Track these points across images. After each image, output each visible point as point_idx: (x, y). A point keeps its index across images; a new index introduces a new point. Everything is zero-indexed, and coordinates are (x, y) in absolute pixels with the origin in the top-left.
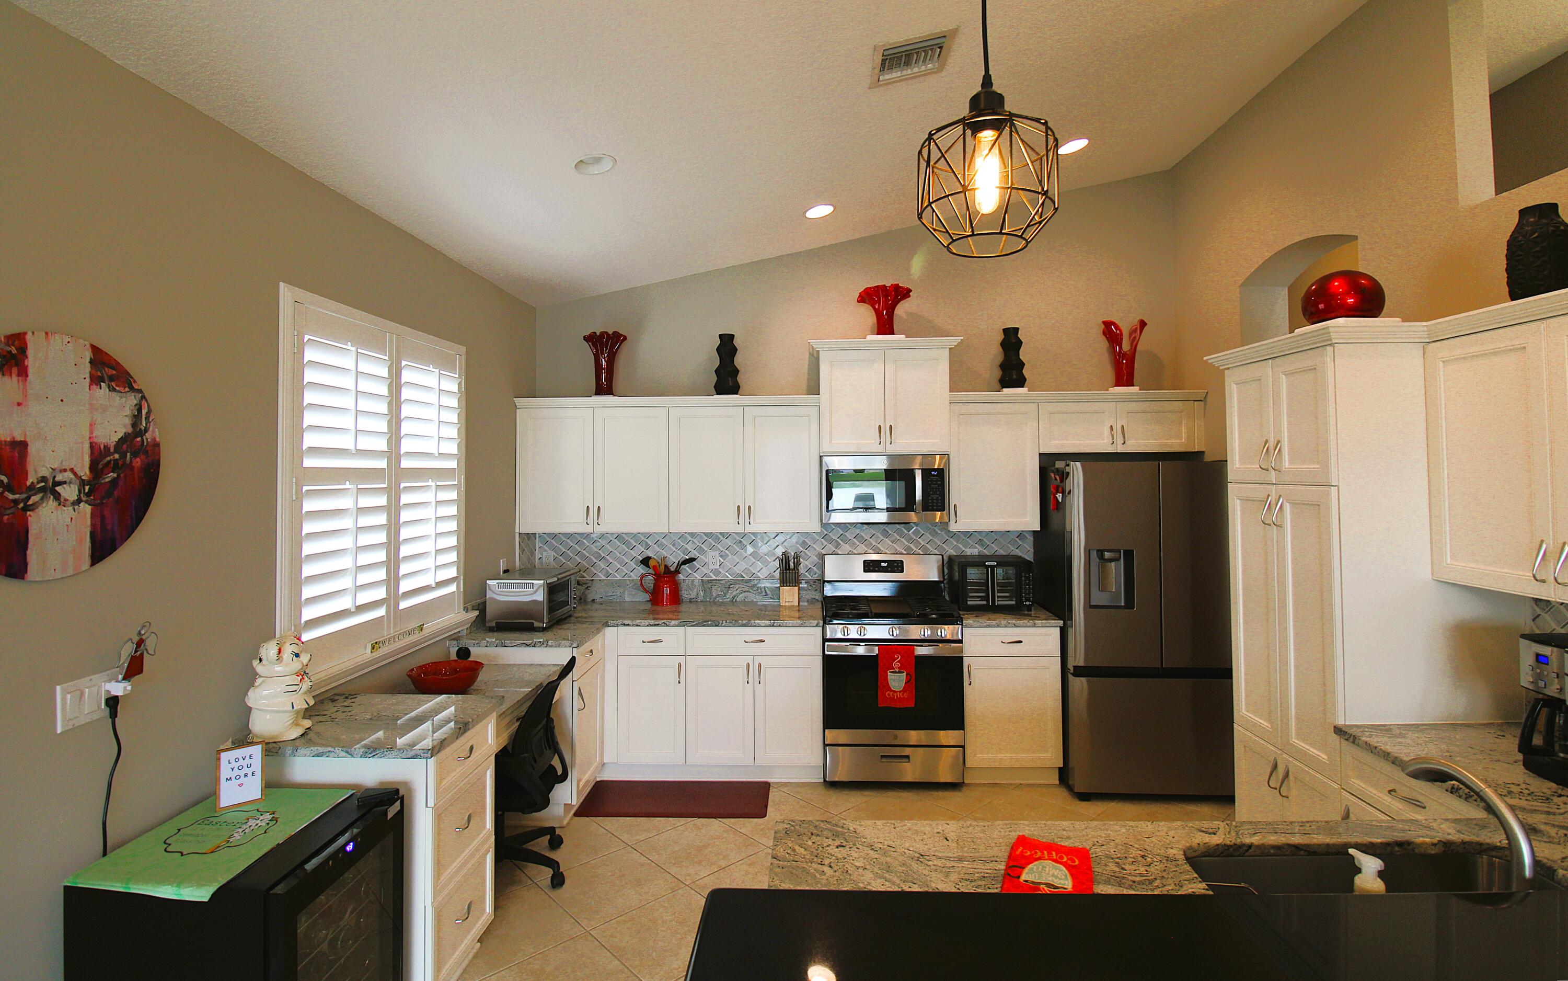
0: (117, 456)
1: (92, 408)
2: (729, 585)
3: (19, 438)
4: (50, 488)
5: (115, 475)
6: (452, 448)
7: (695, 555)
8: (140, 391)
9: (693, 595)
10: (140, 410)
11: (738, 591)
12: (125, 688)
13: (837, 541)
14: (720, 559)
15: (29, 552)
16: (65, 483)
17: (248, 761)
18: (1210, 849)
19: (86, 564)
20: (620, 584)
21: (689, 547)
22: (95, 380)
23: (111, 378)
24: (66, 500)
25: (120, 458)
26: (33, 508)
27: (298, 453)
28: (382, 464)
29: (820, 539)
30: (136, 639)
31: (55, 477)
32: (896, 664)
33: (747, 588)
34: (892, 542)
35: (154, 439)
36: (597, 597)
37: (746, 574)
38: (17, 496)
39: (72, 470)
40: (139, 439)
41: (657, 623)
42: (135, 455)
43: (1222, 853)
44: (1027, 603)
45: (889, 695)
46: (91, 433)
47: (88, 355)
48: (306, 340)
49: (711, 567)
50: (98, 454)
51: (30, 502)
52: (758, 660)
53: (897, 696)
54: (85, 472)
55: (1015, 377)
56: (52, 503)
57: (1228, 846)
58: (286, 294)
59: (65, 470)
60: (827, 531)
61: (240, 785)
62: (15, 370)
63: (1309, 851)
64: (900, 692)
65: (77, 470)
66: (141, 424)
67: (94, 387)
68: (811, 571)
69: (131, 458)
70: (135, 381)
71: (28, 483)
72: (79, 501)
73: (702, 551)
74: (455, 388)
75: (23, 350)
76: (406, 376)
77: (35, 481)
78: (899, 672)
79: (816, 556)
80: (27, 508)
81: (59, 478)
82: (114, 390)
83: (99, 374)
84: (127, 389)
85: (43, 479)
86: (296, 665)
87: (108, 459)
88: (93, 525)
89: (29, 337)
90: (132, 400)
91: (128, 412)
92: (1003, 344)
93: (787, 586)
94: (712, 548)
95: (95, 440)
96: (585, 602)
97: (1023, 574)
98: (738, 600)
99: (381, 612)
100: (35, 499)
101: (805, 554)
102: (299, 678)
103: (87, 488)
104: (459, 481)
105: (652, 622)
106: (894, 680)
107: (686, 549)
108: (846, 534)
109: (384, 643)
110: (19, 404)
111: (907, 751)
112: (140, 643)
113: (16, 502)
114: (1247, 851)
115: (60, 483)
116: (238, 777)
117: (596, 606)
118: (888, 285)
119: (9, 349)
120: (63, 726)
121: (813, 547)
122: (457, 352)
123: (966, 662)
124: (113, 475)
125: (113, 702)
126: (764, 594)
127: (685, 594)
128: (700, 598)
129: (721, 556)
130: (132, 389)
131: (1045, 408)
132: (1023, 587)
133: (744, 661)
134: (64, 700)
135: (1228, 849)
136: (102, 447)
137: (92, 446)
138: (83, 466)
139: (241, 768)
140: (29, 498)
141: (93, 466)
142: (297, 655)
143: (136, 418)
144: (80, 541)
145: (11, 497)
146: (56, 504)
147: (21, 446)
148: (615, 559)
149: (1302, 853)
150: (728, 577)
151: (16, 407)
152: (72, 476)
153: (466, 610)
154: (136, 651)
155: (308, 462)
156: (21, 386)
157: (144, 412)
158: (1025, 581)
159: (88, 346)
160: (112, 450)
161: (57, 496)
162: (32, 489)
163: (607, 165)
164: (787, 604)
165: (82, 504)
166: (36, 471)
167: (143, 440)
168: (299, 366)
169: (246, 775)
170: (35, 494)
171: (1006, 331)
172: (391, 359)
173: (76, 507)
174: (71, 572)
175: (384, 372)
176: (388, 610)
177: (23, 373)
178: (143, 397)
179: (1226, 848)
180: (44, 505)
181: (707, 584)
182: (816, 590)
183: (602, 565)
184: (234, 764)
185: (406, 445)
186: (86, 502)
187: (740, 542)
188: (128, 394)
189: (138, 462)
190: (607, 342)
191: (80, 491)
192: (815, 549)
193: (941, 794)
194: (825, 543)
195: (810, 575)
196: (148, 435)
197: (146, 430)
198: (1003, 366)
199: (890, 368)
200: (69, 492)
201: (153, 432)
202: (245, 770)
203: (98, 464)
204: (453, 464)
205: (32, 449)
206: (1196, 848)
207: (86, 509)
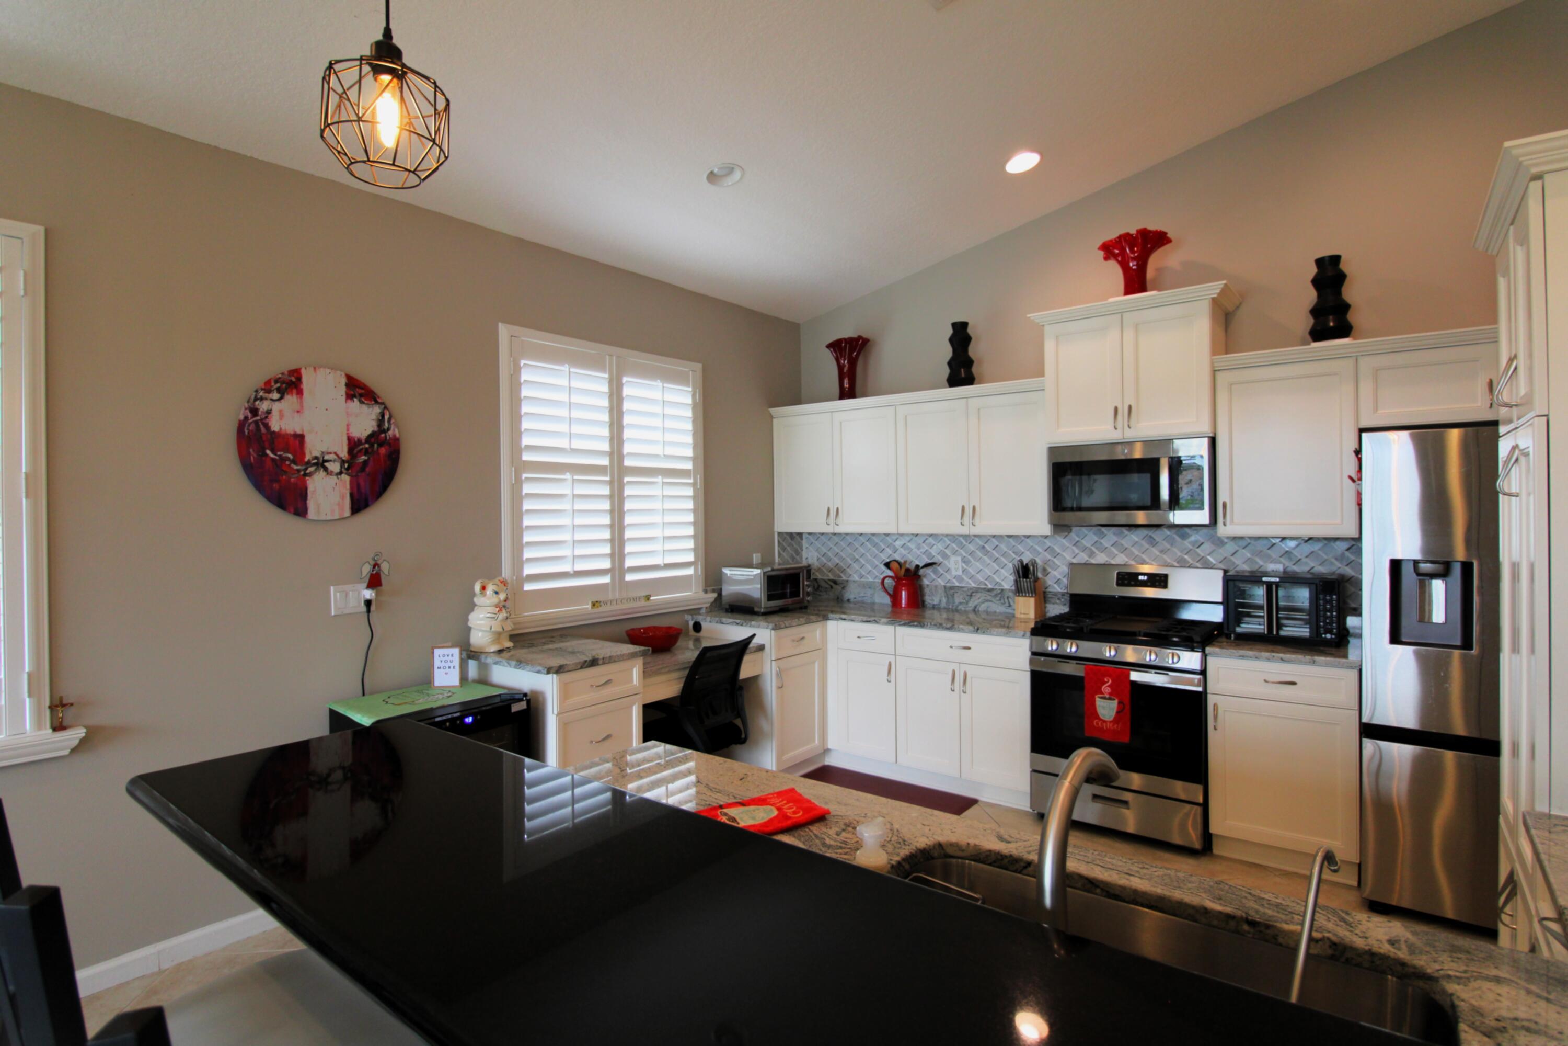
0: (367, 446)
1: (348, 415)
2: (972, 593)
3: (299, 432)
4: (321, 464)
5: (366, 458)
6: (689, 453)
7: (939, 560)
8: (383, 403)
9: (936, 601)
10: (383, 416)
11: (980, 600)
12: (371, 594)
13: (1091, 549)
14: (964, 565)
15: (308, 502)
16: (331, 461)
17: (450, 658)
18: (980, 854)
19: (347, 513)
20: (870, 586)
21: (934, 552)
22: (350, 397)
23: (361, 396)
24: (332, 472)
25: (370, 447)
26: (310, 475)
27: (516, 449)
28: (605, 462)
29: (1070, 546)
30: (372, 563)
31: (323, 457)
32: (1106, 689)
33: (989, 598)
34: (1161, 552)
35: (395, 436)
36: (851, 597)
37: (990, 583)
38: (299, 467)
39: (335, 453)
40: (383, 435)
41: (869, 619)
42: (381, 445)
43: (995, 862)
44: (1328, 636)
45: (1097, 724)
46: (348, 430)
47: (344, 381)
48: (522, 365)
49: (954, 573)
50: (353, 445)
51: (308, 471)
52: (964, 668)
53: (1106, 727)
54: (344, 454)
55: (1331, 324)
56: (322, 473)
57: (1002, 855)
58: (504, 331)
59: (330, 453)
60: (1079, 537)
61: (446, 674)
62: (295, 391)
63: (1107, 892)
64: (1110, 722)
65: (339, 453)
66: (384, 425)
67: (349, 401)
68: (1060, 583)
69: (378, 448)
70: (379, 397)
71: (306, 459)
72: (341, 473)
73: (946, 556)
74: (689, 400)
75: (299, 379)
76: (627, 391)
77: (311, 459)
78: (1110, 699)
79: (1066, 566)
80: (305, 475)
81: (327, 457)
82: (363, 403)
83: (352, 393)
84: (373, 402)
85: (316, 458)
86: (495, 600)
87: (361, 447)
88: (352, 488)
89: (303, 371)
90: (377, 410)
91: (374, 417)
92: (1316, 282)
93: (1022, 596)
94: (955, 553)
95: (351, 435)
96: (842, 601)
97: (1321, 596)
98: (980, 609)
99: (606, 579)
100: (311, 469)
101: (1054, 562)
102: (498, 609)
103: (346, 465)
104: (695, 479)
105: (865, 618)
106: (1104, 708)
107: (930, 553)
108: (1102, 541)
109: (606, 603)
110: (298, 412)
111: (1127, 796)
112: (376, 565)
113: (298, 471)
114: (1025, 867)
115: (327, 461)
116: (444, 668)
117: (852, 605)
118: (1133, 231)
119: (290, 378)
120: (335, 612)
121: (1062, 555)
122: (694, 369)
123: (1211, 700)
124: (364, 458)
125: (368, 603)
126: (1007, 604)
127: (931, 599)
128: (943, 605)
129: (964, 562)
130: (376, 402)
131: (1366, 364)
132: (1322, 613)
133: (950, 668)
134: (335, 595)
135: (1002, 860)
136: (356, 439)
137: (350, 439)
138: (343, 451)
139: (446, 661)
140: (306, 469)
141: (350, 451)
142: (497, 593)
143: (380, 422)
144: (343, 497)
145: (296, 467)
146: (325, 473)
147: (300, 438)
148: (868, 561)
149: (1098, 891)
150: (970, 584)
151: (296, 413)
152: (335, 457)
153: (706, 592)
154: (373, 571)
155: (526, 457)
156: (299, 400)
157: (387, 417)
158: (1324, 605)
159: (343, 375)
160: (363, 441)
161: (326, 469)
162: (309, 464)
163: (737, 175)
164: (1022, 616)
165: (343, 475)
166: (311, 453)
167: (386, 437)
168: (515, 385)
169: (449, 667)
170: (311, 467)
171: (1320, 262)
172: (611, 374)
173: (339, 477)
174: (337, 517)
175: (605, 388)
176: (613, 578)
177: (300, 392)
178: (386, 408)
179: (999, 857)
180: (317, 473)
181: (950, 591)
182: (1065, 604)
183: (856, 566)
184: (442, 658)
185: (627, 448)
186: (346, 474)
187: (983, 547)
188: (374, 406)
189: (383, 451)
190: (845, 346)
191: (341, 467)
192: (1065, 558)
193: (1167, 855)
194: (1077, 551)
195: (1059, 587)
196: (390, 433)
197: (388, 429)
198: (1316, 312)
199: (1129, 335)
200: (335, 467)
201: (394, 430)
202: (449, 664)
203: (354, 450)
204: (689, 466)
205: (308, 439)
206: (964, 848)
207: (346, 478)
